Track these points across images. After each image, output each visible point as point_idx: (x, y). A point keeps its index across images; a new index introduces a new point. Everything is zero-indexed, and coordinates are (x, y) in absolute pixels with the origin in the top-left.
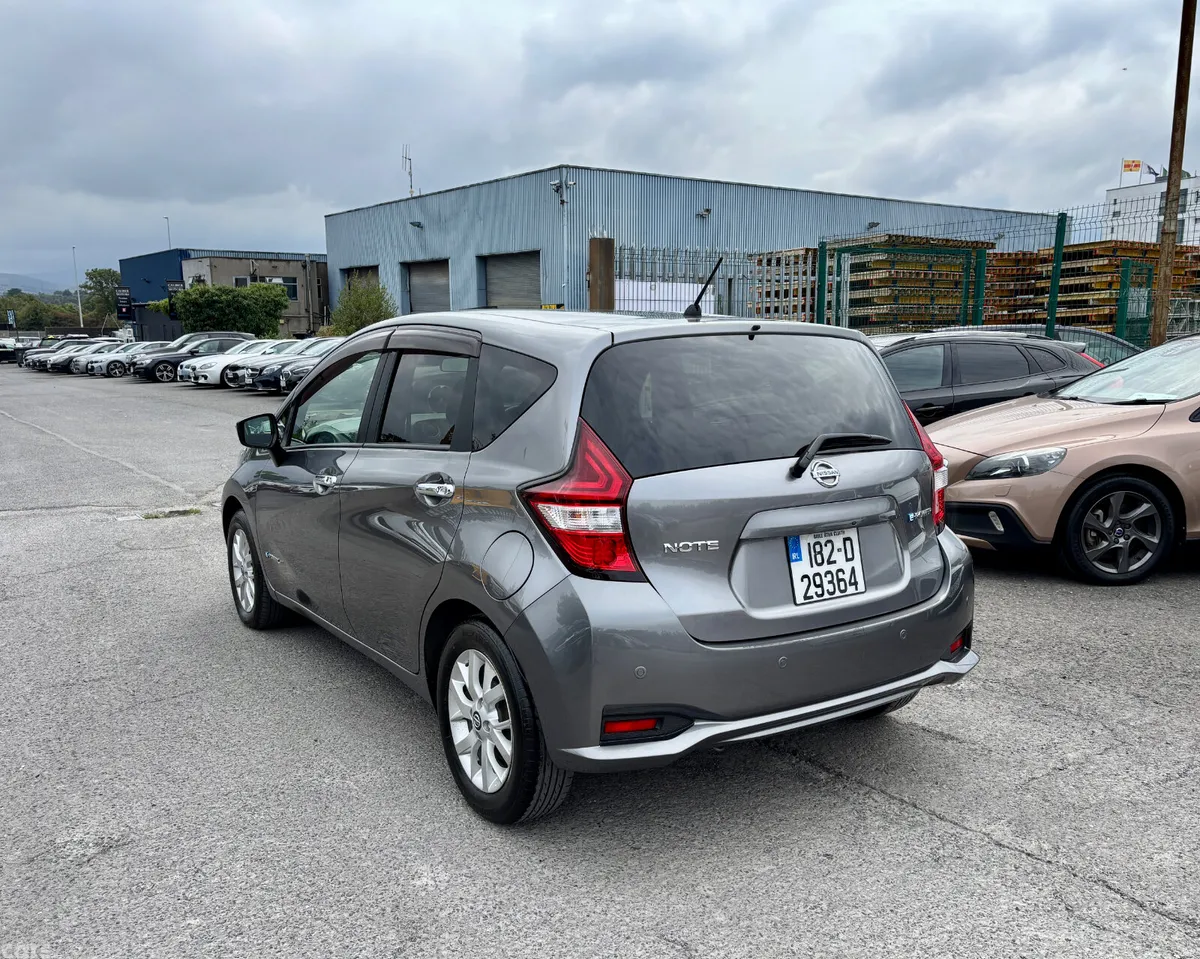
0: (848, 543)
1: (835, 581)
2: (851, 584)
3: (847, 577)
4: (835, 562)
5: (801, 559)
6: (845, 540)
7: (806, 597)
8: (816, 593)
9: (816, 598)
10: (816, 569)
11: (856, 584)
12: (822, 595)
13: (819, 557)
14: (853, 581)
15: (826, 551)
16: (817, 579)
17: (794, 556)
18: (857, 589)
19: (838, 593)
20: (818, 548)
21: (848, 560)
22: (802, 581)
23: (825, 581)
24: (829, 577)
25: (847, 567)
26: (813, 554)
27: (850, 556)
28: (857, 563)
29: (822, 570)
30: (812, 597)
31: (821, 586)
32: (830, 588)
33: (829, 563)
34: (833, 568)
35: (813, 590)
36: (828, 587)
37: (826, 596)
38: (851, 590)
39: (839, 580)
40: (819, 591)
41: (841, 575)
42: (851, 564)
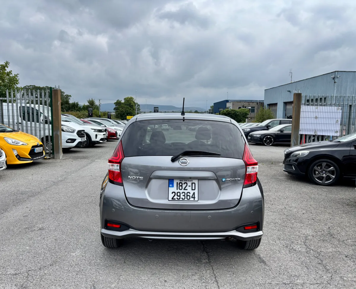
0: (193, 185)
1: (186, 196)
2: (192, 197)
3: (191, 195)
4: (187, 190)
5: (173, 187)
6: (192, 183)
7: (172, 199)
8: (177, 198)
9: (176, 199)
10: (179, 191)
11: (194, 198)
12: (180, 199)
13: (181, 188)
14: (193, 196)
15: (184, 186)
16: (179, 194)
17: (171, 185)
18: (194, 199)
19: (186, 199)
20: (181, 184)
21: (192, 190)
22: (172, 193)
23: (182, 195)
24: (184, 194)
25: (192, 192)
26: (178, 186)
27: (193, 188)
28: (196, 191)
29: (181, 191)
30: (175, 199)
31: (180, 196)
32: (183, 198)
33: (184, 189)
34: (186, 192)
35: (176, 197)
36: (182, 196)
37: (181, 199)
38: (192, 199)
39: (187, 196)
40: (179, 198)
41: (188, 194)
42: (194, 191)
